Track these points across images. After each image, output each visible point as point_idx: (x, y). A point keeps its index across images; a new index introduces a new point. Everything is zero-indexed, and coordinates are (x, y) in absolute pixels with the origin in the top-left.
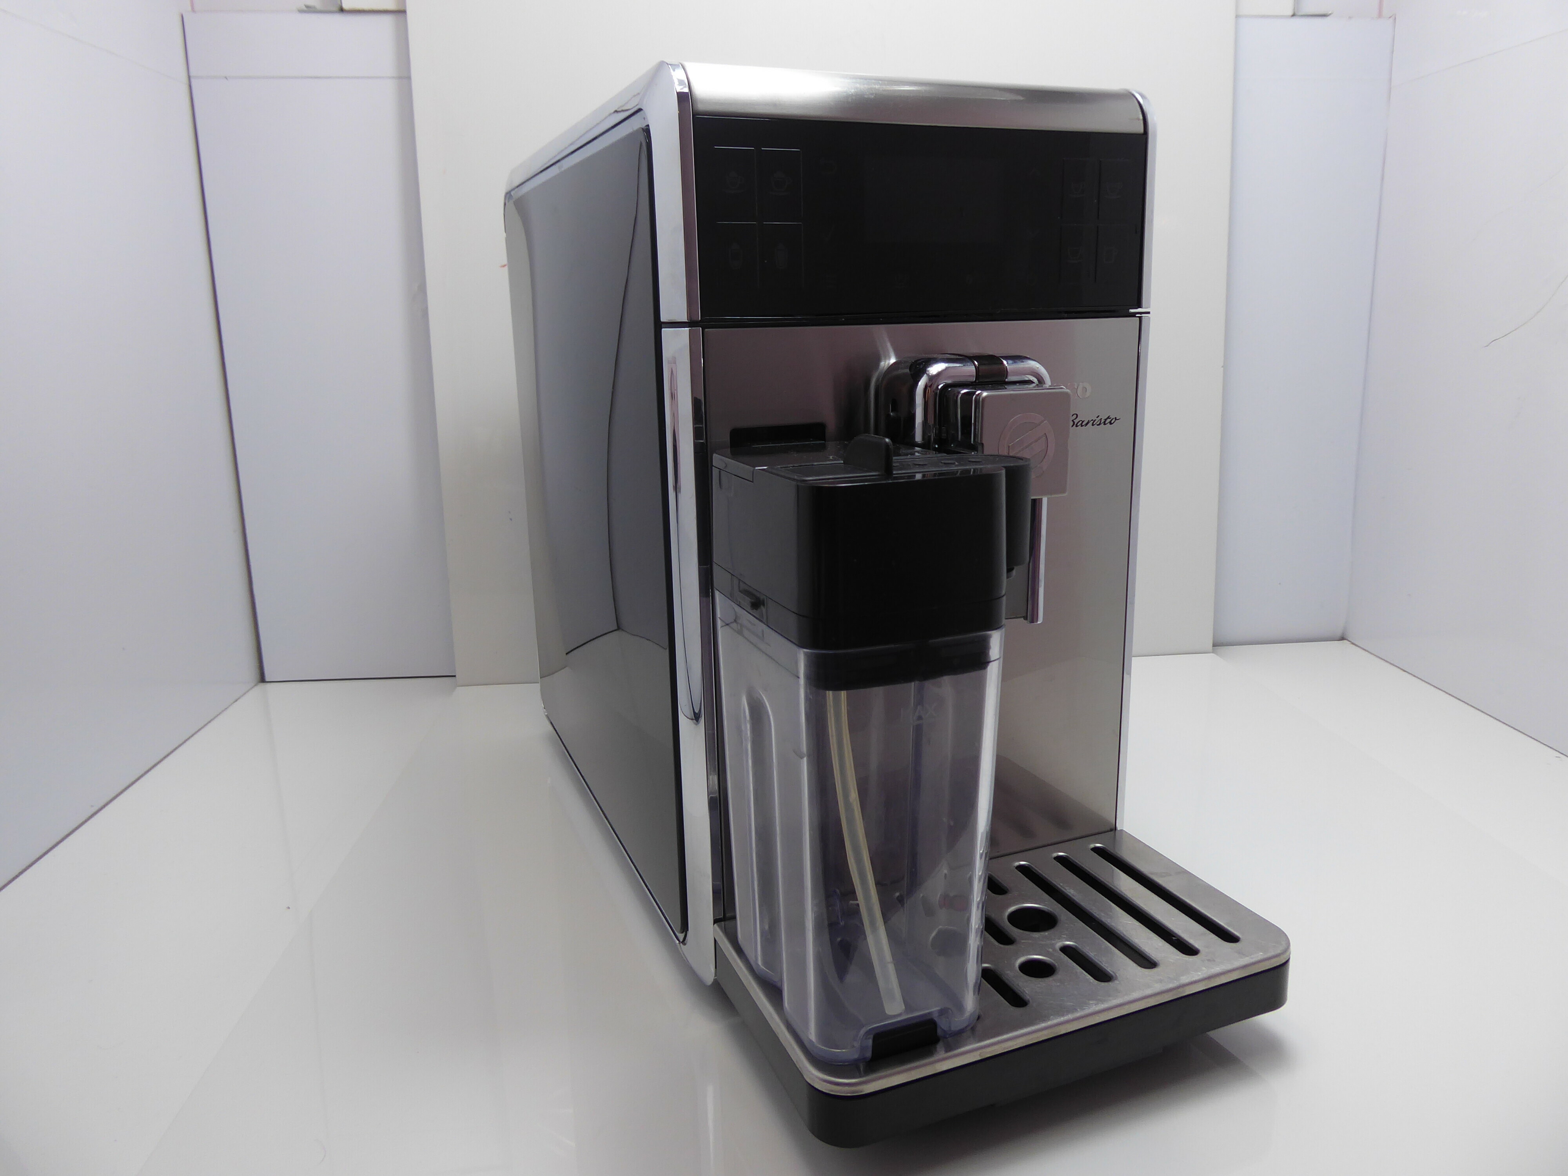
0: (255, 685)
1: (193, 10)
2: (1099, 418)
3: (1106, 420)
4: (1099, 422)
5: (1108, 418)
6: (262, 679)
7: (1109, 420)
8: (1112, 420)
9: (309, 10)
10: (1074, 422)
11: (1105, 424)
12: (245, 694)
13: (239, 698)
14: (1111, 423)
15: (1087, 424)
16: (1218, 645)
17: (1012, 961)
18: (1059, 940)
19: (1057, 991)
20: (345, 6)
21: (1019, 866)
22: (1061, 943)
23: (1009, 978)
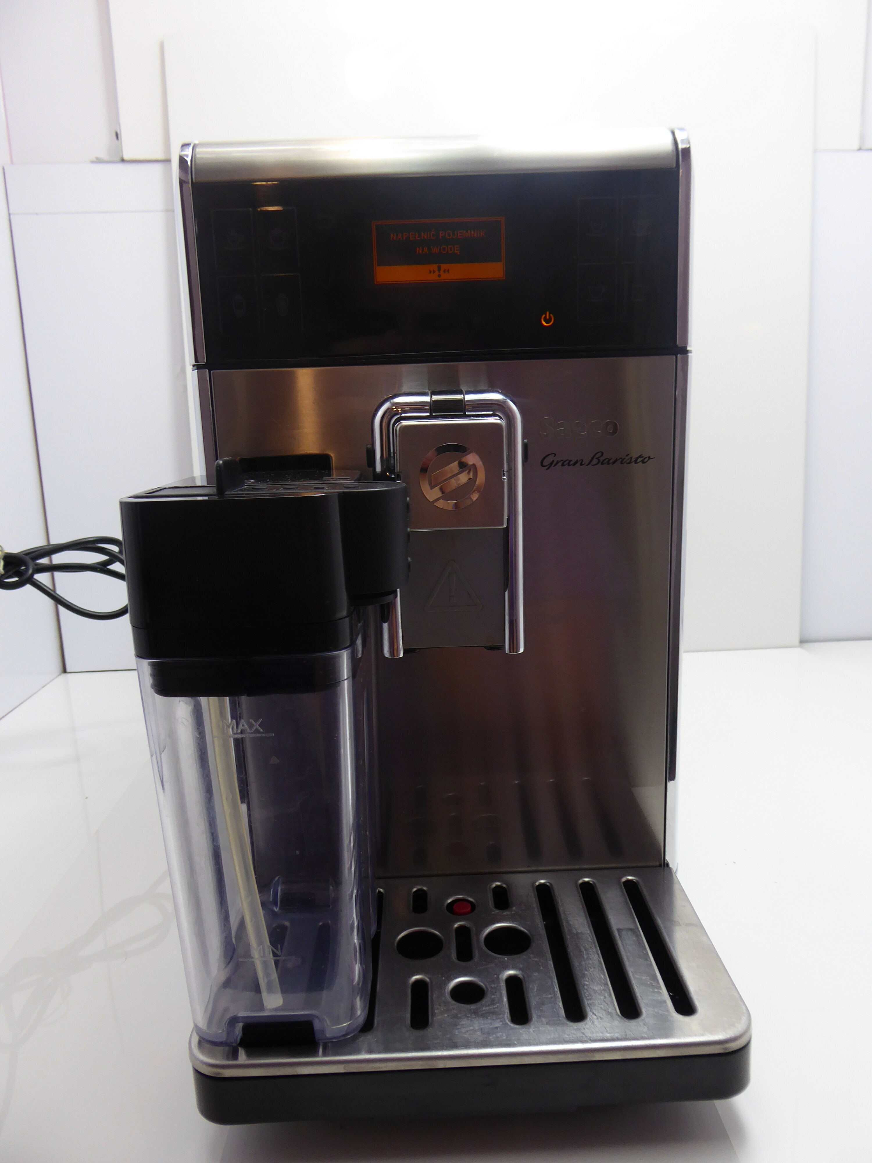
0: (60, 675)
1: (12, 163)
2: (629, 457)
3: (637, 458)
4: (629, 461)
5: (640, 457)
6: (65, 671)
7: (640, 459)
8: (645, 459)
9: (99, 161)
10: (599, 461)
11: (636, 463)
12: (51, 681)
13: (46, 685)
14: (643, 462)
15: (614, 462)
16: (803, 641)
17: (450, 979)
18: (513, 968)
19: (464, 1022)
20: (126, 157)
21: (541, 885)
22: (511, 972)
23: (433, 996)
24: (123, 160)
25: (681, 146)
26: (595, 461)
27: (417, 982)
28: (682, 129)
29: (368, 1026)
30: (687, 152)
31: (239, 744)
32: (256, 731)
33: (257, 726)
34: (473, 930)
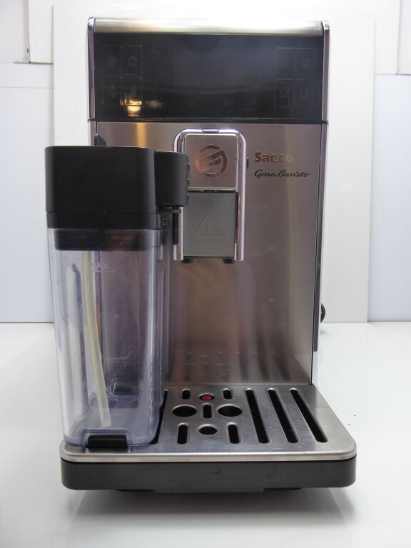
2: (298, 173)
3: (302, 174)
4: (297, 175)
8: (305, 174)
10: (283, 174)
11: (301, 176)
14: (304, 176)
15: (291, 175)
17: (199, 424)
18: (233, 421)
19: (205, 442)
20: (32, 61)
21: (248, 391)
22: (232, 423)
23: (190, 432)
24: (30, 63)
25: (325, 29)
26: (281, 174)
27: (182, 426)
28: (326, 21)
29: (155, 441)
30: (328, 32)
31: (99, 276)
32: (106, 269)
33: (106, 266)
34: (213, 406)
